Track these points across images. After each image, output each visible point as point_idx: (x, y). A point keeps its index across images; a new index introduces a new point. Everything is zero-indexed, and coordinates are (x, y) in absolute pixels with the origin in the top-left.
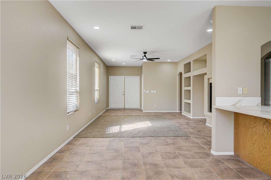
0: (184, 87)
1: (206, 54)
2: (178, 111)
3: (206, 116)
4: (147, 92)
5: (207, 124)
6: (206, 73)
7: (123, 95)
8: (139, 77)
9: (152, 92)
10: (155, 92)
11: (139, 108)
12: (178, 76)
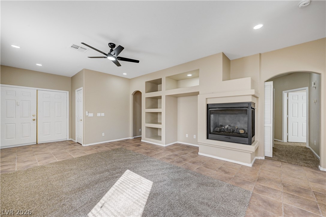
0: (146, 109)
1: (199, 69)
2: (132, 137)
3: (199, 144)
4: (91, 115)
5: (199, 153)
6: (199, 92)
7: (34, 120)
8: (68, 92)
9: (99, 115)
10: (103, 114)
11: (68, 139)
12: (131, 95)
